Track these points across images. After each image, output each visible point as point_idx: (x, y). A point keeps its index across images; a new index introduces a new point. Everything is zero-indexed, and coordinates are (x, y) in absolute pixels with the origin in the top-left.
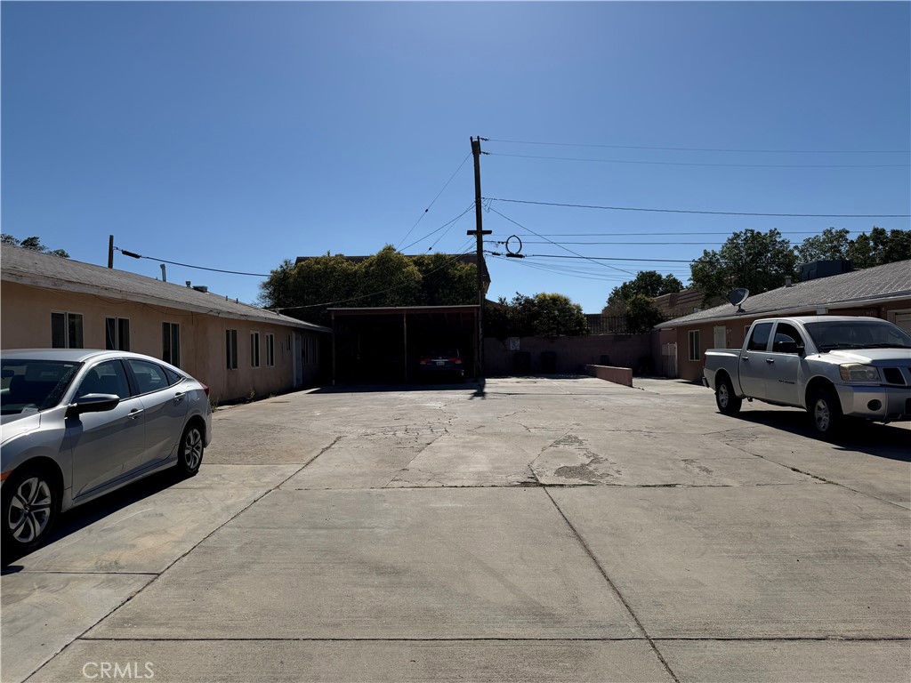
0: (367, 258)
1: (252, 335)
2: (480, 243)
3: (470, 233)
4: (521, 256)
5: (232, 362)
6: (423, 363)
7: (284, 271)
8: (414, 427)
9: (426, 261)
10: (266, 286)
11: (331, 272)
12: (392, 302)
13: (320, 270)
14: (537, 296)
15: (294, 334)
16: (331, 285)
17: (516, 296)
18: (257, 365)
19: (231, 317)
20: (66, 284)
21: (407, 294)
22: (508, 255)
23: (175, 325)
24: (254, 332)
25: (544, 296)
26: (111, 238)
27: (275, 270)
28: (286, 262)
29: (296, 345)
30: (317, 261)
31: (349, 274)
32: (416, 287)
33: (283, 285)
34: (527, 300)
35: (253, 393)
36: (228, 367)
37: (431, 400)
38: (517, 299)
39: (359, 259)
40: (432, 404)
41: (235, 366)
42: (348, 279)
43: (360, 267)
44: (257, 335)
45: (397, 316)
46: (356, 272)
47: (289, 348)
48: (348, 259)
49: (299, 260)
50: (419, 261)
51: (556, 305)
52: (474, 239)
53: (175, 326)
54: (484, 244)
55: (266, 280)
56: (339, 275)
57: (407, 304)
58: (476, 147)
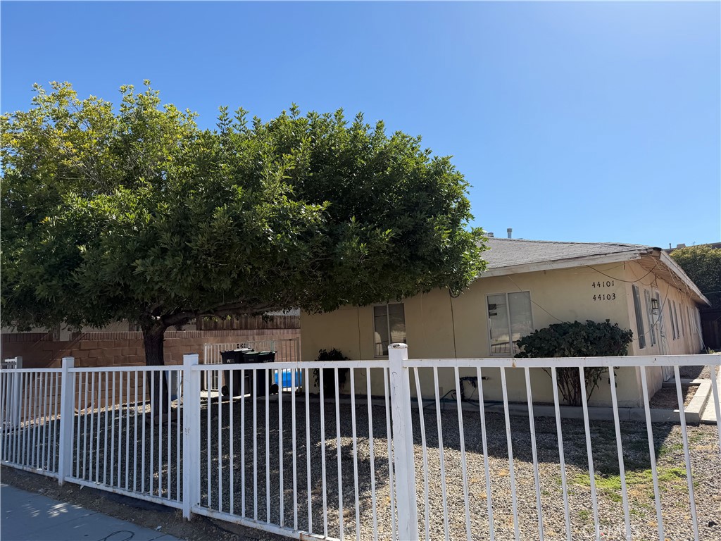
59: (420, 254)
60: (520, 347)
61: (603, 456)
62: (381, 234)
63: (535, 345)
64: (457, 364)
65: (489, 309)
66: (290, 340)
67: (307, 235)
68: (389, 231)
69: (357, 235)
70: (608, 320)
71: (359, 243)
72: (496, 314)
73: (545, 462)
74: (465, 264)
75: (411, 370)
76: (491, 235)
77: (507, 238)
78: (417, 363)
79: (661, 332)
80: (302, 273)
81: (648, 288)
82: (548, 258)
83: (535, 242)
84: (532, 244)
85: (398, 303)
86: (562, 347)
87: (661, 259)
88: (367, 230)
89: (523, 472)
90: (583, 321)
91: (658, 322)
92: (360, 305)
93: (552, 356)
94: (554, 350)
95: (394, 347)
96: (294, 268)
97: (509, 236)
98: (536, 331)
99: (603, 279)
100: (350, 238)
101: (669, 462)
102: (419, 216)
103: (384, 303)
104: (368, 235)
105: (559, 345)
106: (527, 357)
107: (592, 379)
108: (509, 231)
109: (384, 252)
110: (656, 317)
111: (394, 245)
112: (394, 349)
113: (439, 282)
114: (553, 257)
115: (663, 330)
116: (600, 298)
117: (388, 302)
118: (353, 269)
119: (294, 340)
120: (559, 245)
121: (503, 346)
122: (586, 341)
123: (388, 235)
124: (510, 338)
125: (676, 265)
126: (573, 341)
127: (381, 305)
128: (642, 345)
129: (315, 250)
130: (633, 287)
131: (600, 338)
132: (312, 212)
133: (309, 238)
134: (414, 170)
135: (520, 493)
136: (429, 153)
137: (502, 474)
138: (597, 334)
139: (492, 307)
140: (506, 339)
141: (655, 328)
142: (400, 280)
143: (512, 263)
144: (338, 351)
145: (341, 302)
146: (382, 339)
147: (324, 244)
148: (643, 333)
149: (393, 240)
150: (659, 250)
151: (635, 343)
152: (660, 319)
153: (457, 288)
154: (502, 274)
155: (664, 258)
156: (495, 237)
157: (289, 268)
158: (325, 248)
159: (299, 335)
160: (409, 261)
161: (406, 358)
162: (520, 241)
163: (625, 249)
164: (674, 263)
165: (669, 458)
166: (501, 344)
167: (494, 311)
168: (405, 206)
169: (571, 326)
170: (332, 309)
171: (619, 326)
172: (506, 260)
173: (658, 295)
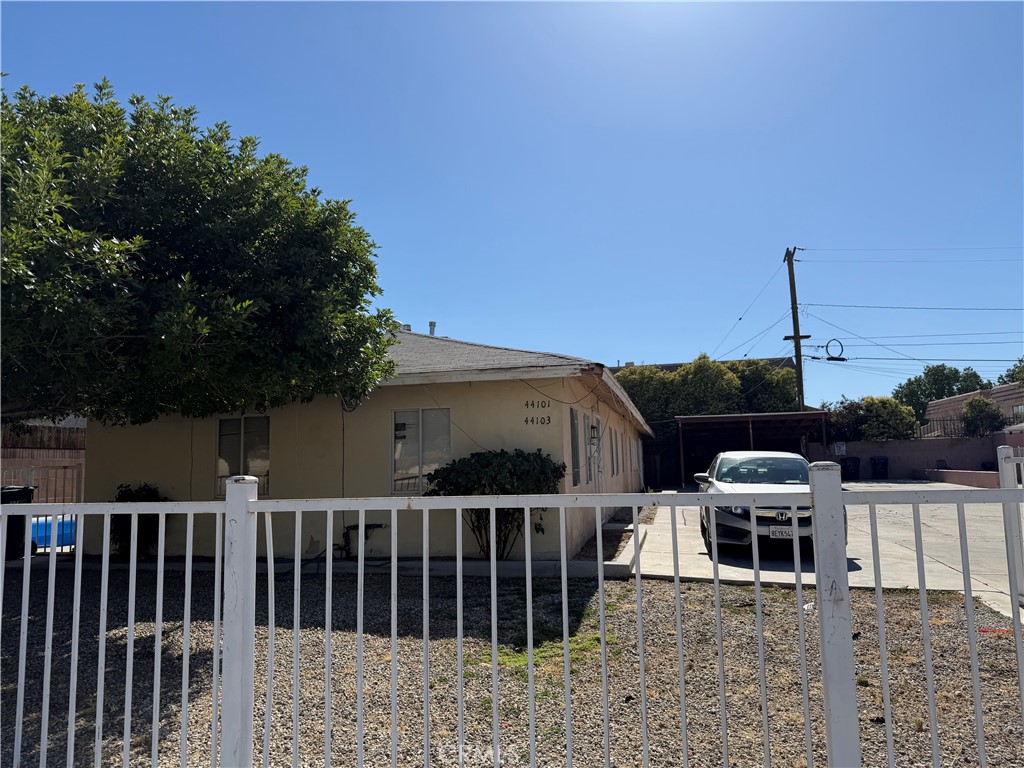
0: (681, 365)
2: (798, 348)
3: (787, 338)
4: (843, 360)
11: (650, 382)
14: (863, 400)
17: (841, 399)
22: (828, 359)
25: (872, 399)
31: (666, 384)
32: (736, 394)
34: (852, 404)
38: (842, 403)
43: (676, 376)
46: (673, 380)
50: (734, 367)
51: (885, 408)
52: (791, 344)
54: (802, 349)
58: (789, 256)
59: (299, 343)
60: (431, 482)
61: (519, 624)
62: (235, 305)
63: (449, 480)
64: (330, 506)
65: (396, 430)
66: (65, 467)
67: (102, 291)
68: (248, 303)
69: (193, 303)
70: (539, 450)
71: (195, 316)
72: (404, 437)
73: (447, 637)
74: (366, 361)
75: (261, 516)
76: (408, 327)
77: (428, 333)
78: (271, 506)
79: (599, 467)
80: (89, 356)
81: (589, 413)
82: (474, 365)
83: (462, 343)
84: (458, 345)
85: (260, 415)
86: (483, 482)
87: (603, 378)
88: (211, 298)
89: (416, 653)
90: (511, 451)
91: (596, 454)
92: (195, 416)
93: (470, 494)
94: (473, 486)
95: (236, 481)
96: (74, 346)
97: (432, 331)
98: (454, 461)
99: (538, 398)
100: (181, 308)
101: (592, 627)
102: (301, 285)
103: (237, 415)
104: (213, 306)
105: (480, 479)
106: (439, 495)
107: (516, 524)
108: (432, 325)
109: (238, 334)
110: (594, 448)
111: (255, 325)
112: (236, 485)
113: (326, 387)
114: (482, 365)
115: (601, 465)
116: (532, 421)
117: (243, 413)
118: (184, 358)
119: (72, 467)
120: (491, 350)
121: (412, 481)
122: (512, 475)
123: (246, 309)
124: (420, 470)
125: (619, 386)
126: (497, 475)
127: (231, 417)
128: (575, 483)
129: (116, 319)
130: (571, 409)
131: (528, 472)
132: (113, 252)
133: (105, 298)
134: (297, 215)
135: (409, 683)
136: (318, 194)
137: (387, 658)
138: (526, 466)
139: (399, 427)
140: (415, 471)
141: (592, 459)
142: (263, 379)
143: (429, 369)
144: (153, 487)
145: (162, 409)
146: (230, 470)
147: (133, 310)
148: (578, 467)
149: (253, 318)
150: (601, 366)
151: (568, 479)
152: (598, 450)
153: (352, 397)
154: (417, 382)
155: (607, 377)
156: (413, 331)
157: (65, 346)
158: (134, 317)
159: (82, 460)
160: (280, 351)
161: (254, 498)
162: (445, 340)
163: (565, 362)
164: (617, 384)
165: (592, 622)
166: (409, 478)
167: (402, 433)
168: (279, 266)
169: (496, 455)
170: (146, 419)
171: (552, 458)
172: (423, 364)
173: (598, 421)
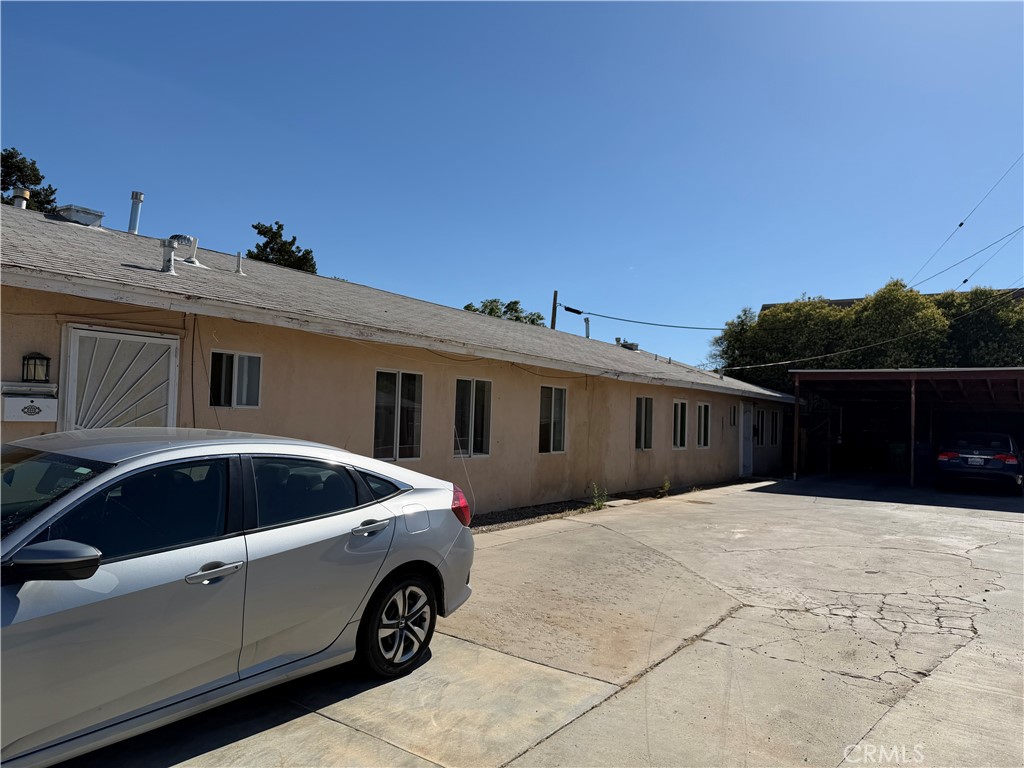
0: (860, 300)
1: (676, 405)
5: (643, 439)
6: (943, 458)
7: (742, 323)
8: (902, 602)
9: (958, 301)
10: (718, 342)
11: (805, 321)
12: (897, 362)
13: (789, 318)
15: (742, 406)
16: (803, 339)
18: (682, 444)
19: (637, 380)
20: (380, 334)
21: (922, 348)
23: (561, 390)
24: (678, 401)
26: (556, 293)
27: (730, 321)
28: (745, 311)
29: (745, 420)
30: (787, 308)
31: (830, 323)
32: (937, 340)
33: (740, 340)
35: (667, 485)
36: (638, 445)
37: (952, 529)
39: (848, 303)
40: (952, 541)
41: (648, 445)
42: (829, 329)
43: (848, 313)
44: (683, 405)
45: (902, 382)
46: (841, 320)
47: (734, 423)
48: (831, 303)
49: (765, 307)
50: (945, 302)
53: (561, 392)
55: (719, 334)
56: (815, 325)
57: (922, 365)
